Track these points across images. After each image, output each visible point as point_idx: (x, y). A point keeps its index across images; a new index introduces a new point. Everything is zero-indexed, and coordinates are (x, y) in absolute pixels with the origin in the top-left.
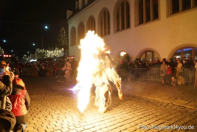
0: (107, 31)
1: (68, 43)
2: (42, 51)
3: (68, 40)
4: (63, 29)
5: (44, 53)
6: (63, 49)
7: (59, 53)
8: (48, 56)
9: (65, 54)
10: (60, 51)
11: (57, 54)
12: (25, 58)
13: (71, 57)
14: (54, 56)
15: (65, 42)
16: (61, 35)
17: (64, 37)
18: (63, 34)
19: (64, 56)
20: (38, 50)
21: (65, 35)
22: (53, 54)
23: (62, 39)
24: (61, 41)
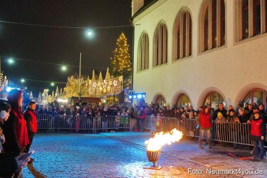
0: (217, 39)
1: (132, 66)
2: (79, 81)
3: (132, 60)
4: (123, 36)
5: (83, 85)
6: (121, 78)
7: (112, 86)
8: (91, 93)
9: (124, 87)
10: (115, 83)
11: (109, 87)
12: (46, 96)
13: (137, 94)
14: (102, 92)
15: (126, 65)
16: (118, 50)
17: (124, 54)
18: (123, 48)
19: (123, 92)
20: (71, 79)
21: (126, 50)
22: (101, 89)
23: (119, 57)
24: (118, 61)
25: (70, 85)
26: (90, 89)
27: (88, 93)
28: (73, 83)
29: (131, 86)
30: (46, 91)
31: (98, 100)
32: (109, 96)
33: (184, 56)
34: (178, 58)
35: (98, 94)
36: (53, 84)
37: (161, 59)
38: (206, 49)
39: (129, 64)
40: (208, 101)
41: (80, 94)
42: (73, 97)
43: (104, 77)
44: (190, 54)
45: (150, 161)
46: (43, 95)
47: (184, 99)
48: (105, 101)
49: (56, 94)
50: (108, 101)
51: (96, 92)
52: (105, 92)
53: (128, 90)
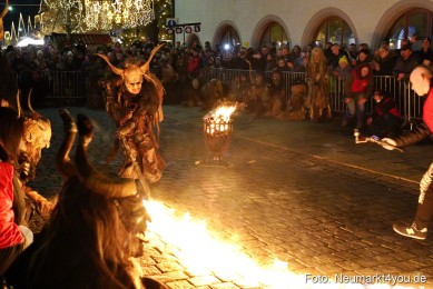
5: (74, 10)
7: (133, 9)
10: (139, 4)
11: (126, 14)
14: (114, 22)
19: (155, 22)
22: (110, 15)
25: (46, 9)
26: (88, 16)
27: (84, 26)
28: (52, 6)
29: (171, 10)
31: (105, 38)
35: (104, 27)
40: (321, 36)
41: (68, 28)
42: (54, 34)
47: (275, 33)
49: (20, 29)
50: (125, 41)
51: (100, 23)
52: (118, 22)
53: (165, 17)
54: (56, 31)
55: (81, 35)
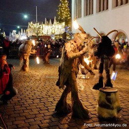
1: (71, 16)
2: (36, 25)
3: (71, 12)
5: (39, 28)
6: (64, 24)
7: (58, 28)
8: (45, 33)
9: (66, 30)
10: (60, 27)
11: (56, 30)
12: (14, 34)
15: (67, 15)
16: (62, 5)
17: (66, 8)
18: (65, 4)
19: (65, 33)
20: (31, 24)
21: (67, 5)
22: (51, 30)
23: (63, 10)
24: (61, 13)
25: (30, 27)
26: (44, 30)
27: (42, 33)
28: (32, 27)
29: (70, 29)
30: (15, 31)
31: (49, 37)
32: (56, 35)
33: (103, 10)
34: (100, 11)
35: (49, 34)
36: (18, 27)
37: (89, 12)
38: (117, 5)
39: (69, 14)
40: (117, 38)
41: (37, 34)
42: (33, 36)
43: (53, 23)
44: (107, 8)
45: (83, 74)
46: (12, 34)
48: (54, 38)
49: (21, 34)
50: (56, 38)
51: (47, 33)
52: (53, 32)
53: (68, 31)
54: (33, 35)
55: (41, 36)
